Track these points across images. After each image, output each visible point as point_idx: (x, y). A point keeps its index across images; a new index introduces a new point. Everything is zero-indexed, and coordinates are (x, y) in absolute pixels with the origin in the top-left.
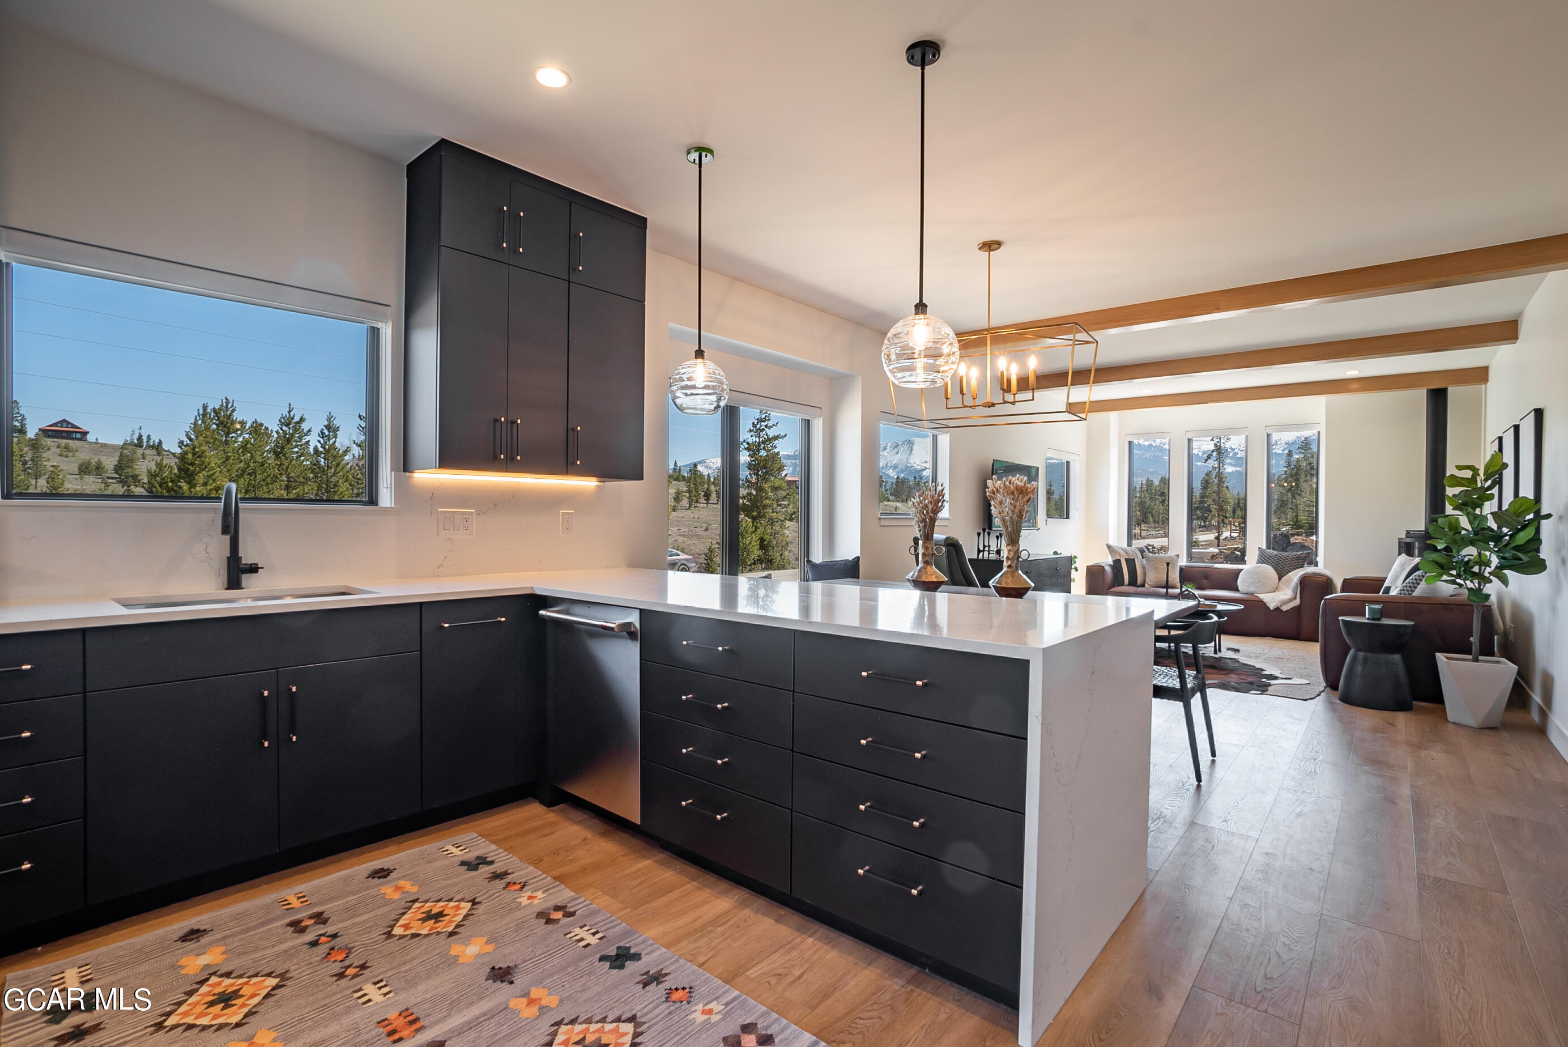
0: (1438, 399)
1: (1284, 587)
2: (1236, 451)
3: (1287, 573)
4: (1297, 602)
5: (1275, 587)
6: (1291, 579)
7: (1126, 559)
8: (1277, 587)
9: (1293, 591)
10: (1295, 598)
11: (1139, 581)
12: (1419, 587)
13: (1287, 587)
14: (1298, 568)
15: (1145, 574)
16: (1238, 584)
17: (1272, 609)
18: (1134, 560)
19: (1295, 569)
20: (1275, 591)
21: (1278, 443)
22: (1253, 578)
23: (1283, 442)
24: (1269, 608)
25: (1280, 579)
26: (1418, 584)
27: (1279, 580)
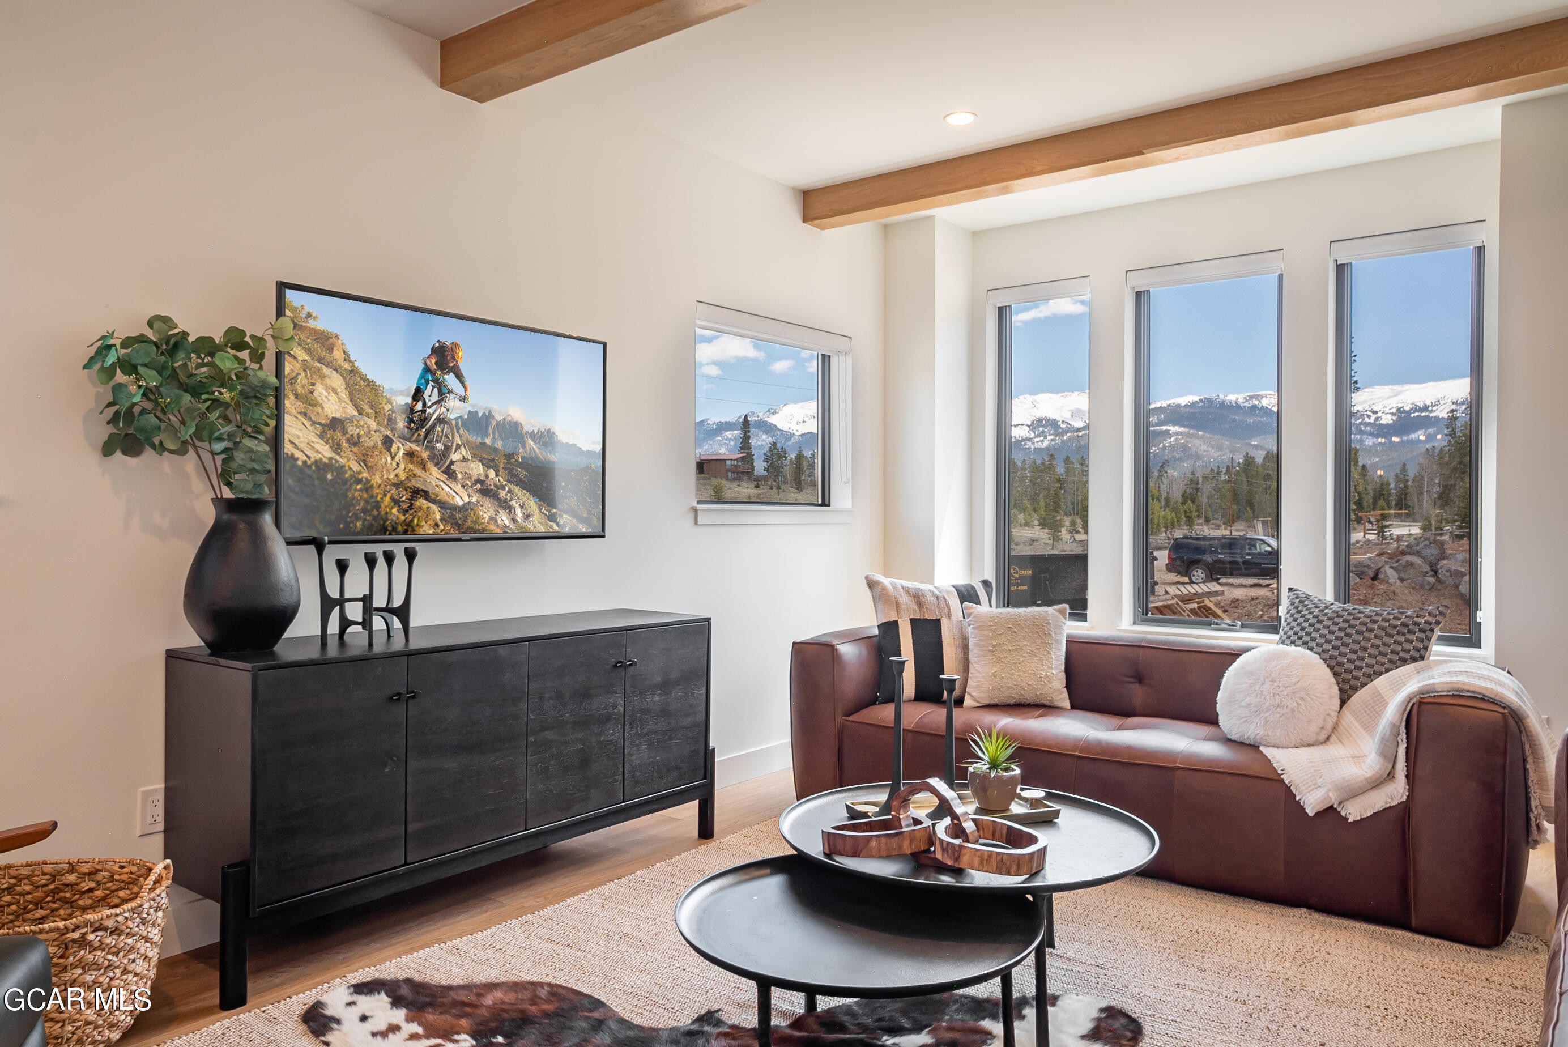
1: (1356, 729)
2: (1379, 414)
3: (1371, 677)
4: (1397, 791)
5: (1329, 725)
6: (1381, 702)
7: (913, 622)
8: (1335, 728)
9: (1383, 754)
10: (1391, 776)
13: (1369, 727)
14: (1405, 662)
15: (964, 665)
16: (1219, 708)
17: (1310, 812)
18: (937, 623)
19: (1394, 665)
20: (1324, 743)
21: (1442, 403)
22: (1260, 694)
23: (1449, 401)
24: (1303, 809)
25: (1343, 698)
27: (1343, 702)
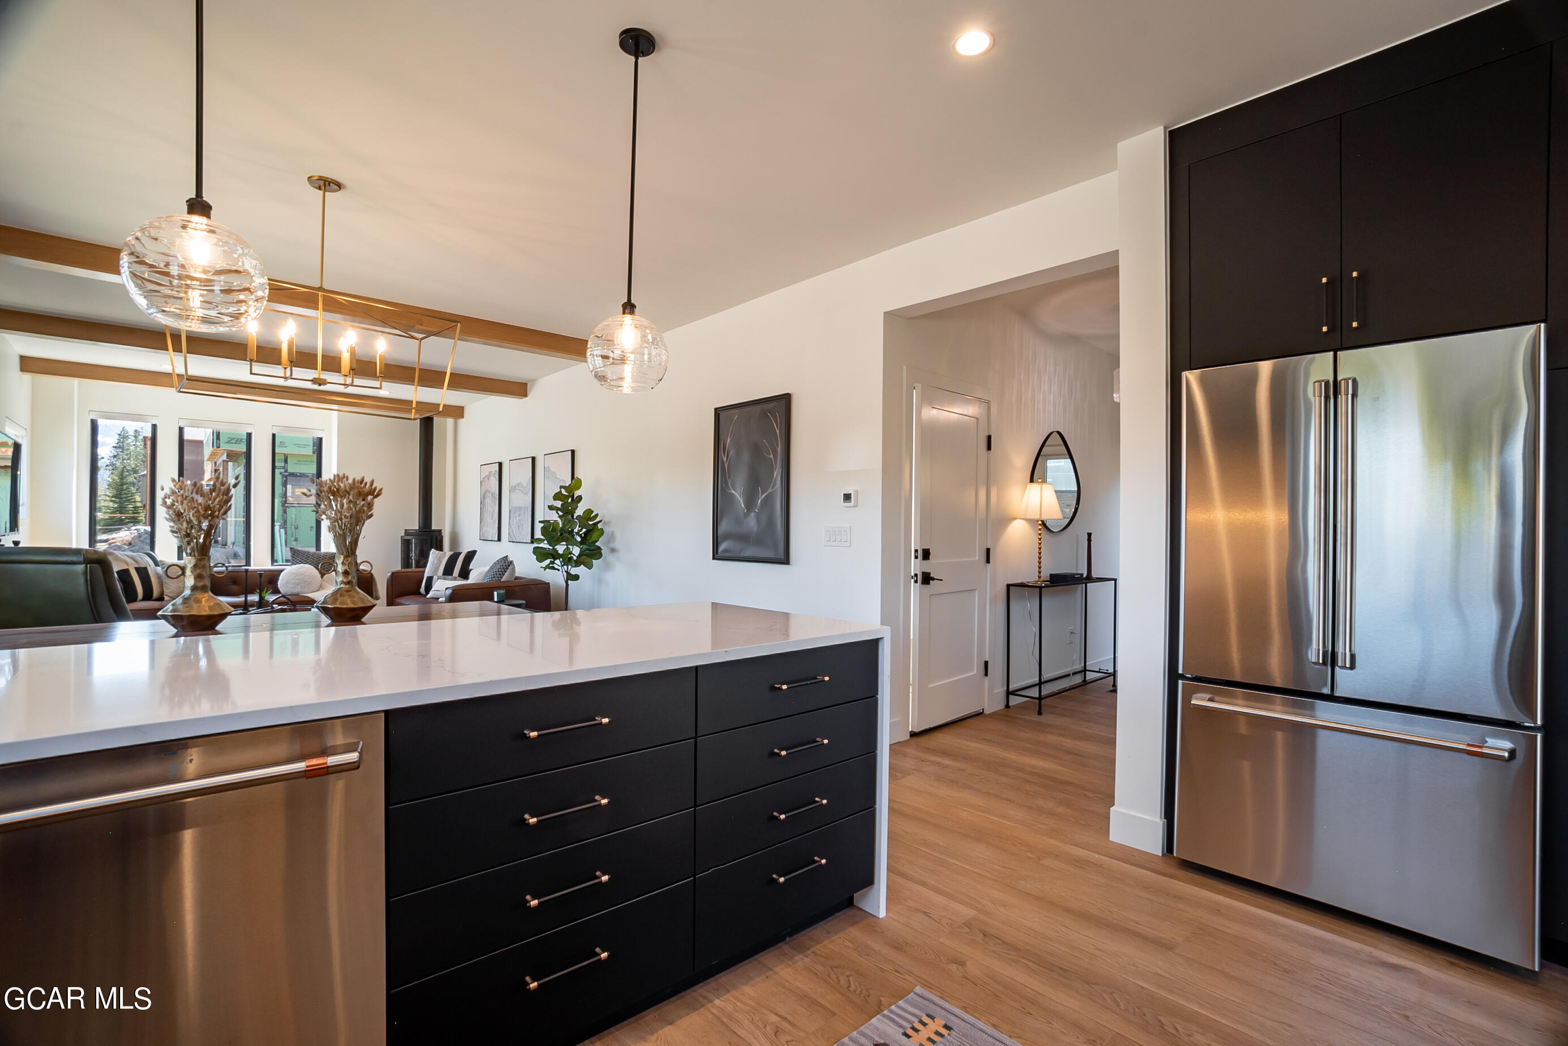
0: (427, 425)
1: (327, 584)
7: (136, 569)
11: (156, 593)
12: (506, 573)
15: (161, 584)
16: (279, 586)
20: (319, 590)
22: (298, 579)
25: (322, 577)
26: (506, 572)
